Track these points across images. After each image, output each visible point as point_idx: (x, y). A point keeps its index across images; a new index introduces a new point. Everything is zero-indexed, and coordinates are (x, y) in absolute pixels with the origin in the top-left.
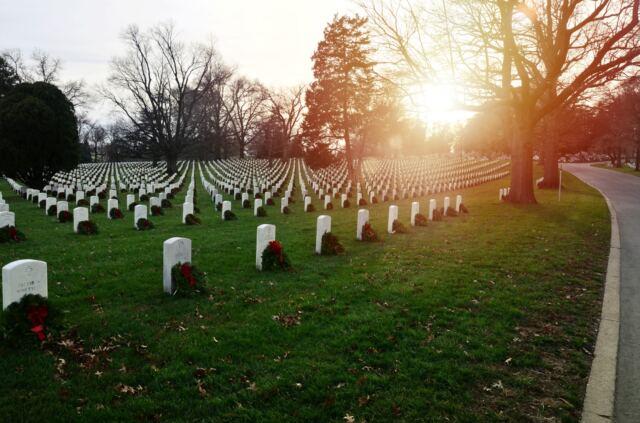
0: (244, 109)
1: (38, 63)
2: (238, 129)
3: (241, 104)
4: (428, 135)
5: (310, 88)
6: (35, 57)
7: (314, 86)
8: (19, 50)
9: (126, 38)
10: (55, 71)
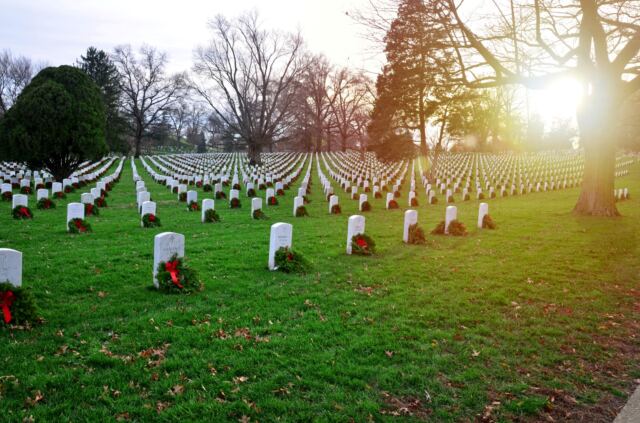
0: (347, 100)
1: (146, 57)
2: (341, 121)
3: (344, 95)
4: (547, 130)
5: (382, 73)
6: (143, 51)
7: (386, 69)
8: (130, 46)
9: (213, 27)
10: (161, 64)
